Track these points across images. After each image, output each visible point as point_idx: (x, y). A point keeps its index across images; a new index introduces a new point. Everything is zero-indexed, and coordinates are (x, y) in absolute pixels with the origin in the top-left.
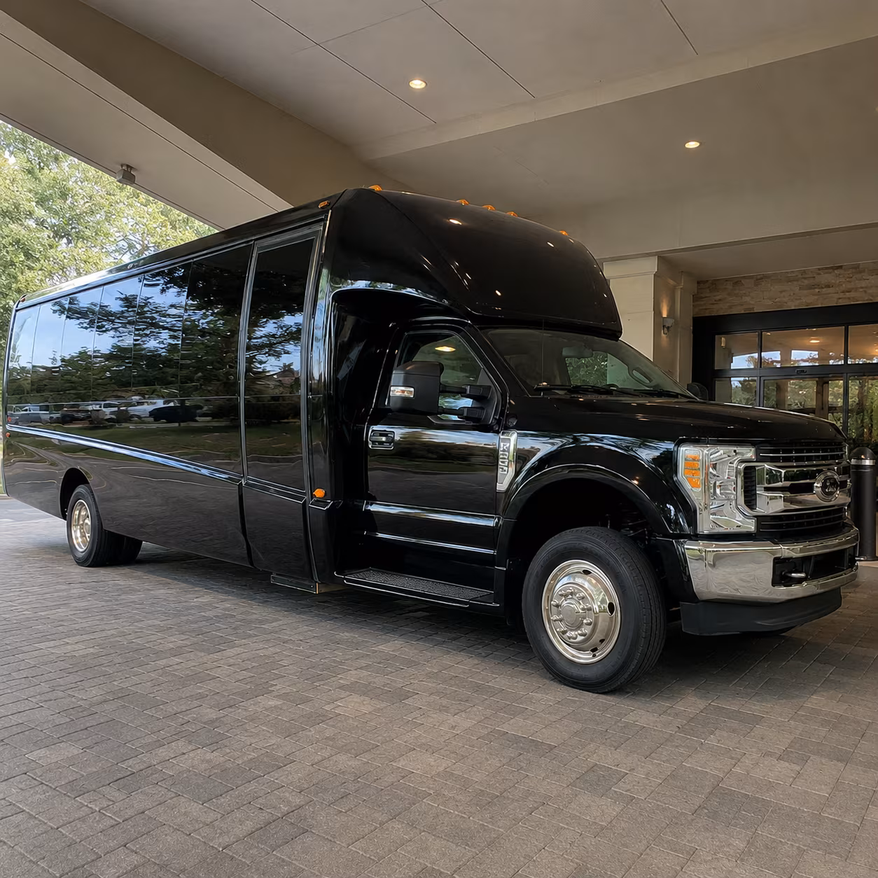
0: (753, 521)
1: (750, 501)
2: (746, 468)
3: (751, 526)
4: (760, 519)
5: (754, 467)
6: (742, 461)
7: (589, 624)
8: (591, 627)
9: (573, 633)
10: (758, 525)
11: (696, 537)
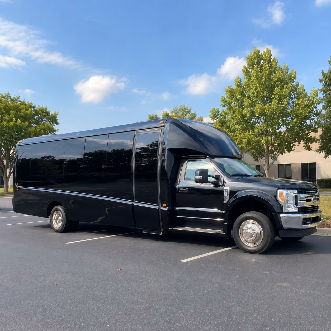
0: (297, 209)
1: (296, 204)
2: (295, 195)
3: (297, 210)
4: (299, 208)
5: (297, 195)
6: (294, 194)
7: (255, 236)
8: (255, 237)
9: (250, 239)
10: (299, 210)
11: (283, 213)
